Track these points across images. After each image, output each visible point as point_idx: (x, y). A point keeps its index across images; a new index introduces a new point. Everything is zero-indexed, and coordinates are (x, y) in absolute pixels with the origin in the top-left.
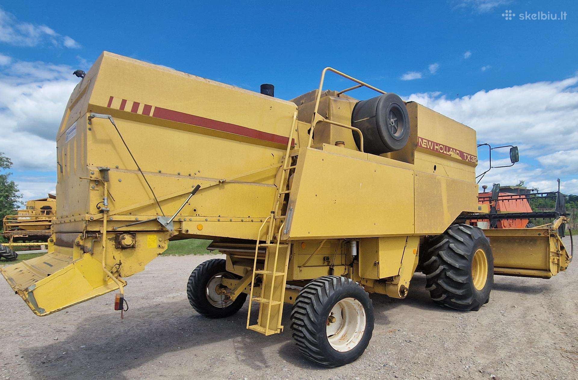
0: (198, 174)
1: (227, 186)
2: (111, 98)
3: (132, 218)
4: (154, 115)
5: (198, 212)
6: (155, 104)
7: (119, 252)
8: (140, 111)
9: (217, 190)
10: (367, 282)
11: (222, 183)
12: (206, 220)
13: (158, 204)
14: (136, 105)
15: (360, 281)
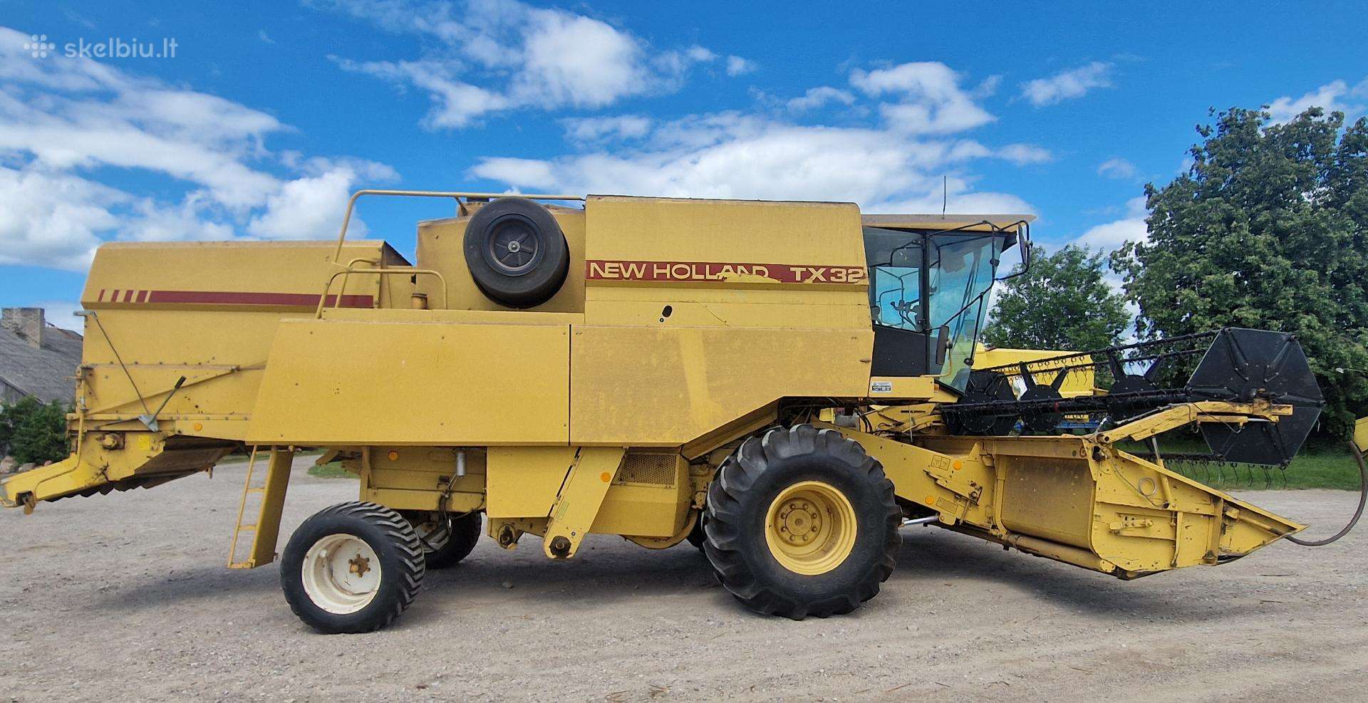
0: (212, 362)
1: (246, 374)
2: (103, 292)
3: (114, 417)
4: (150, 300)
5: (201, 408)
6: (150, 288)
7: (106, 453)
8: (134, 299)
9: (230, 379)
10: (531, 526)
11: (237, 370)
12: (209, 419)
13: (142, 400)
14: (130, 293)
15: (514, 523)
